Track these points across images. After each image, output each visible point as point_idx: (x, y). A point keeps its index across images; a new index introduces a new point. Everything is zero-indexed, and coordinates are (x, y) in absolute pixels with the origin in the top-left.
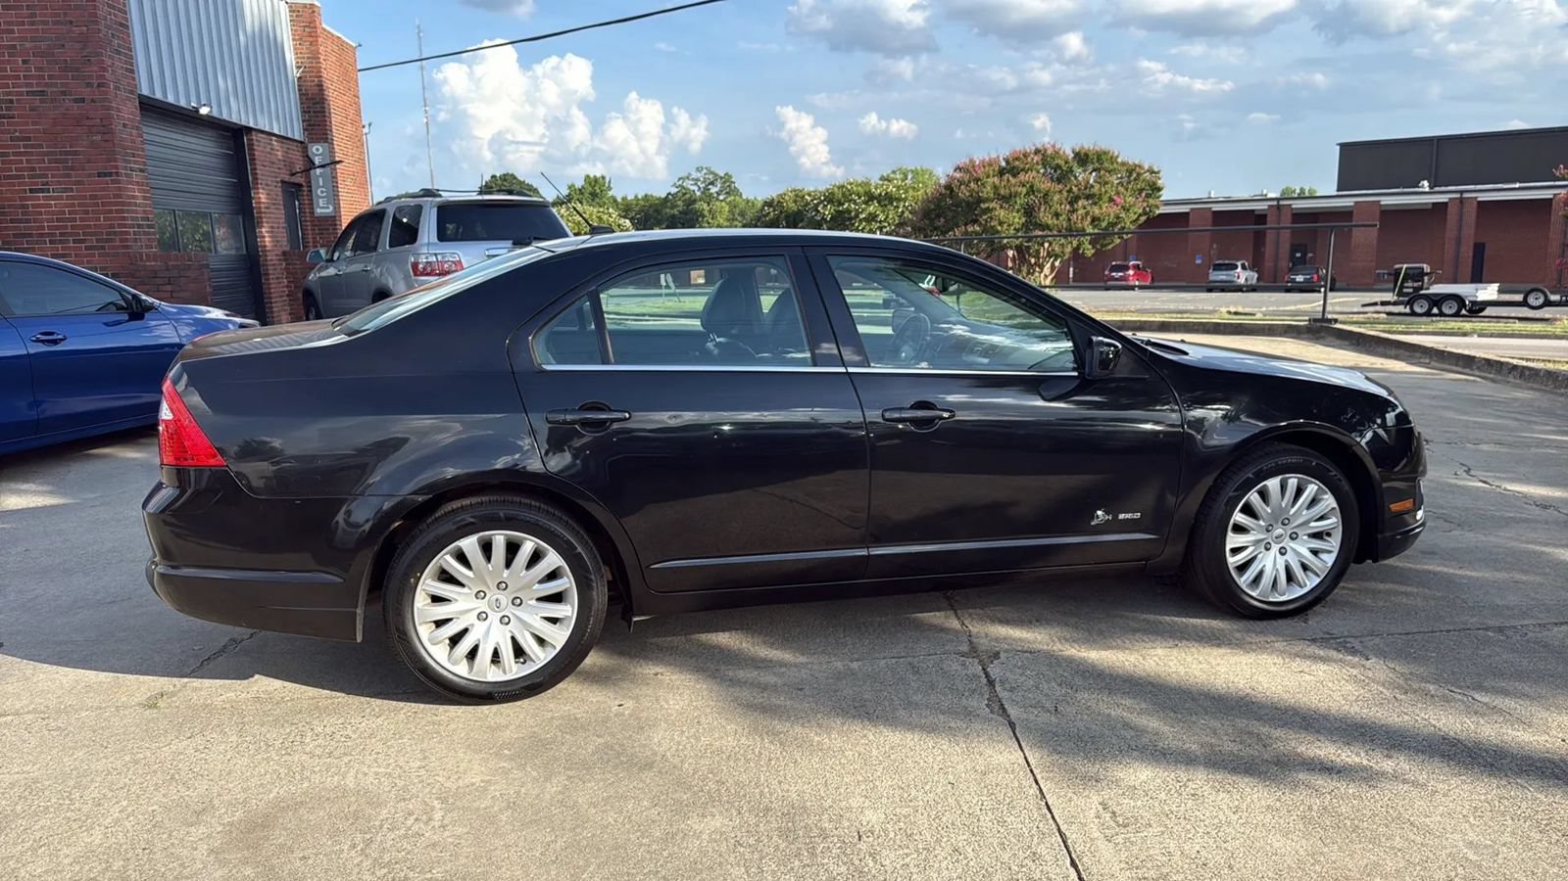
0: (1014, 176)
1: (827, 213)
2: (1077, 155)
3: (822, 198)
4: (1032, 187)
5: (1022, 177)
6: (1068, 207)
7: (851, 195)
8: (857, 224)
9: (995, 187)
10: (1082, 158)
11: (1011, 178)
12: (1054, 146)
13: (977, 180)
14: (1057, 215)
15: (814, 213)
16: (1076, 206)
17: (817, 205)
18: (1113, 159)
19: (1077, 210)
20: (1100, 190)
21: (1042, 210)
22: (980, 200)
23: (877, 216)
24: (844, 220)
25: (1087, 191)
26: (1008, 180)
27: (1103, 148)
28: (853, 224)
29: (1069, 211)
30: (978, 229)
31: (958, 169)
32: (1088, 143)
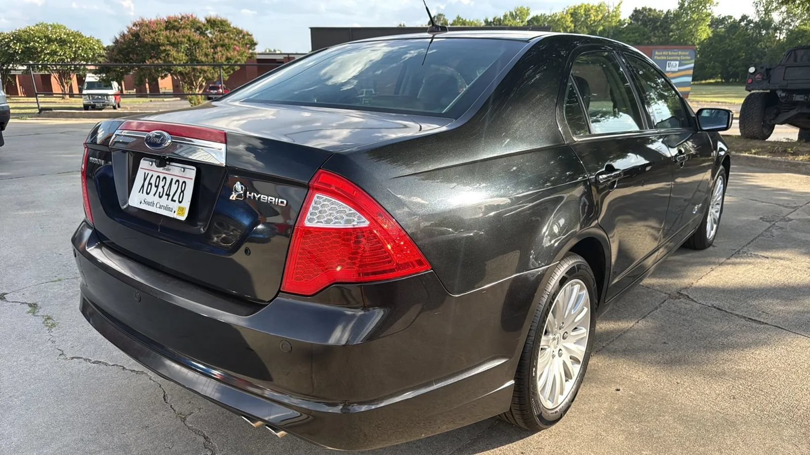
0: (177, 31)
1: (17, 48)
2: (208, 21)
3: (12, 38)
4: (189, 38)
5: (182, 32)
6: (212, 50)
7: (34, 38)
8: (43, 57)
9: (167, 37)
10: (212, 23)
11: (176, 33)
12: (192, 16)
13: (154, 32)
14: (206, 55)
15: (6, 48)
16: (216, 50)
17: (9, 42)
18: (229, 26)
19: (217, 53)
20: (229, 42)
21: (198, 51)
22: (159, 45)
23: (58, 52)
24: (33, 53)
25: (221, 42)
26: (174, 34)
27: (222, 18)
28: (40, 57)
29: (213, 53)
30: (161, 62)
31: (135, 25)
32: (213, 14)
